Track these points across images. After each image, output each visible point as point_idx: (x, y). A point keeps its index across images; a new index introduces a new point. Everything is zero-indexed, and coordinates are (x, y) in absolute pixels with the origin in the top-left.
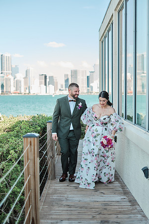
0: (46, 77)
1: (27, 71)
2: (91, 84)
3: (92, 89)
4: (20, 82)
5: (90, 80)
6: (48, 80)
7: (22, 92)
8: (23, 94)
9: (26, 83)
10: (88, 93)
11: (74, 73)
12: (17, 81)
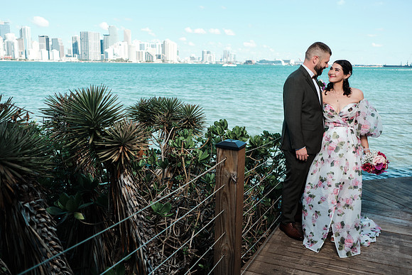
0: (47, 39)
1: (21, 30)
2: (106, 50)
3: (107, 56)
4: (13, 44)
5: (105, 44)
6: (50, 43)
7: (16, 57)
8: (18, 60)
9: (21, 46)
10: (102, 60)
11: (85, 36)
12: (7, 42)
